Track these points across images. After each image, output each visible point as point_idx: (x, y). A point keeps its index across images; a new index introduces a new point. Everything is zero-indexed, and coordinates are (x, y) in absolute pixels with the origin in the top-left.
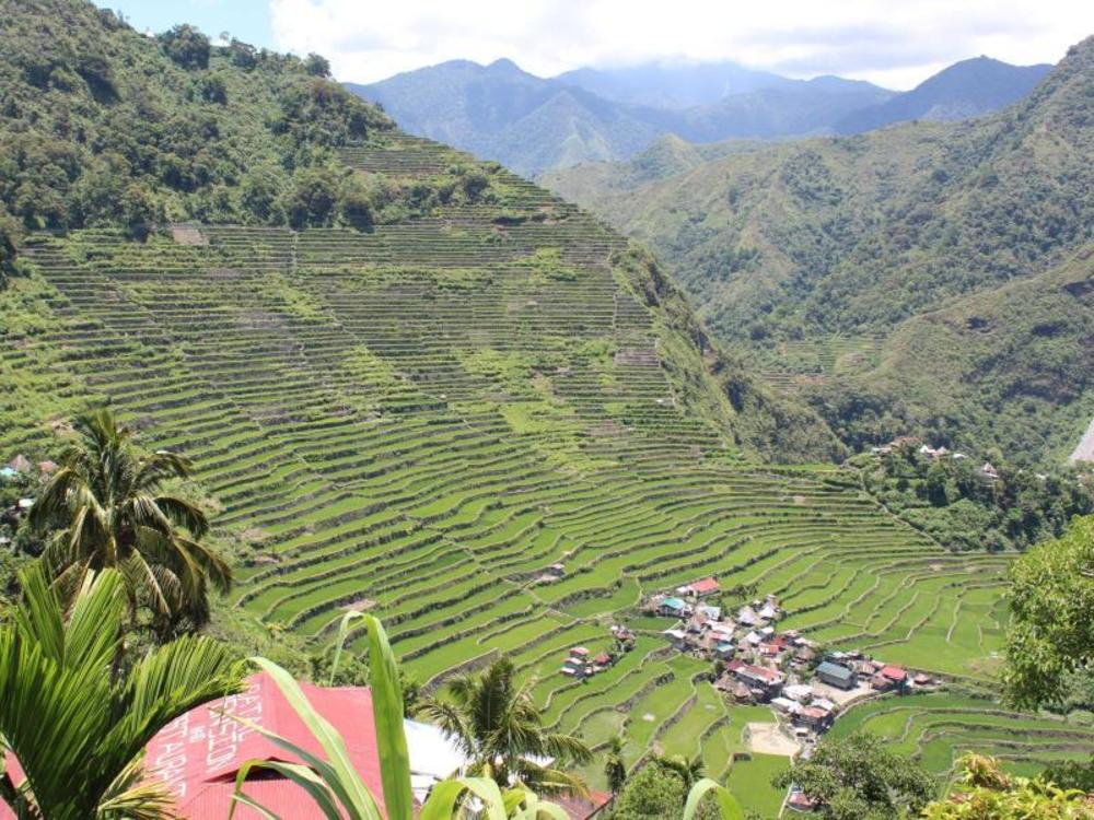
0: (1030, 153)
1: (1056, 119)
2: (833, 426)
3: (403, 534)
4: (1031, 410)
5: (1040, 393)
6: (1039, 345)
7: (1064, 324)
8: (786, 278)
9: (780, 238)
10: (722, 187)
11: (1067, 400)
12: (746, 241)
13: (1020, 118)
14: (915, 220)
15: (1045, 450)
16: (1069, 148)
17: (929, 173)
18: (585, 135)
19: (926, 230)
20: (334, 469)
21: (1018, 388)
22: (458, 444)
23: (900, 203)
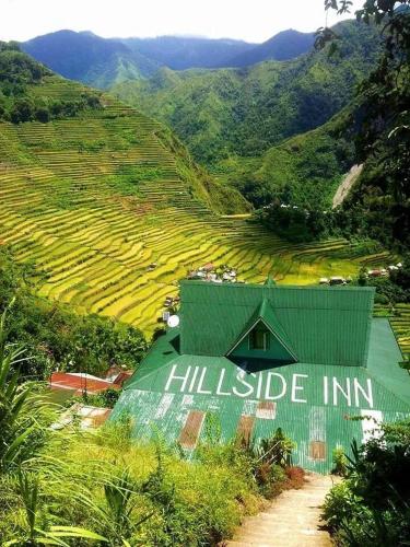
0: (312, 76)
1: (322, 61)
2: (244, 195)
3: (91, 257)
4: (316, 182)
5: (320, 175)
6: (319, 156)
7: (328, 147)
8: (219, 131)
9: (216, 114)
10: (190, 91)
11: (330, 177)
12: (202, 116)
13: (308, 60)
14: (269, 106)
15: (322, 197)
16: (327, 72)
17: (273, 84)
18: (126, 65)
19: (273, 110)
20: (57, 231)
21: (312, 174)
22: (105, 216)
23: (262, 98)
